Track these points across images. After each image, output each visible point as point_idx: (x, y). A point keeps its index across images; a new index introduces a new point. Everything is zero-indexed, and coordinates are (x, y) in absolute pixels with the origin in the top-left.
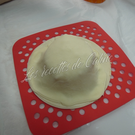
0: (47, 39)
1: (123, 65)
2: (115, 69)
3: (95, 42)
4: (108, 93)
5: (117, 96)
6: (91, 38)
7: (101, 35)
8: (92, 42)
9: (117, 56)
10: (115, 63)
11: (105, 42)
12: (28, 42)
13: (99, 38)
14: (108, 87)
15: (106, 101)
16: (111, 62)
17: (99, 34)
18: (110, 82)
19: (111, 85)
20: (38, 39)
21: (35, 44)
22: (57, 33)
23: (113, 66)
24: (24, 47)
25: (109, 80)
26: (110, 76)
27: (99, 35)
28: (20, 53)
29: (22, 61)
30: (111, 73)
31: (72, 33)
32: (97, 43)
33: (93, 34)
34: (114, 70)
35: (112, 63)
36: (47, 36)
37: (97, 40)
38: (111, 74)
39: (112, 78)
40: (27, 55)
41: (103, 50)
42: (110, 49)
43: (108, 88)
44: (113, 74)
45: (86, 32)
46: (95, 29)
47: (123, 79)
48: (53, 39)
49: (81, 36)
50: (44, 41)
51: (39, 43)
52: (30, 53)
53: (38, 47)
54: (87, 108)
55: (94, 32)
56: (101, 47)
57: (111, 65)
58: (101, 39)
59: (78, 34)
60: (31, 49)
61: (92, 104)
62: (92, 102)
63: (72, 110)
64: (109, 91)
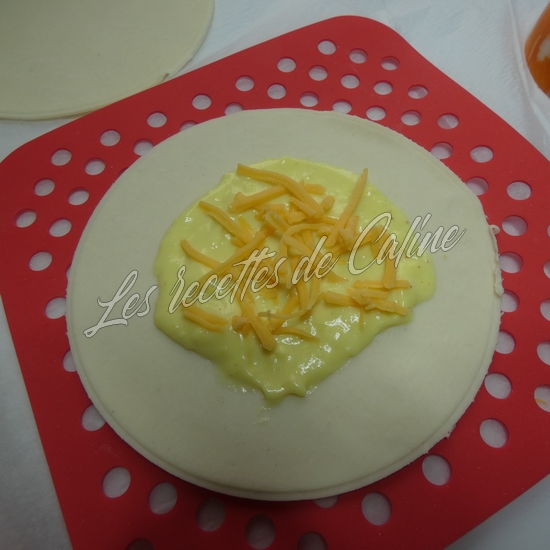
0: (156, 137)
2: (520, 259)
3: (399, 132)
4: (500, 389)
5: (547, 400)
6: (377, 114)
7: (425, 92)
8: (387, 129)
9: (519, 192)
10: (511, 230)
11: (450, 123)
12: (61, 159)
13: (414, 108)
14: (496, 356)
15: (493, 435)
16: (493, 226)
17: (413, 87)
18: (503, 329)
19: (507, 347)
20: (110, 139)
21: (95, 169)
22: (202, 103)
23: (505, 245)
24: (45, 189)
25: (497, 322)
26: (498, 296)
27: (415, 95)
28: (26, 221)
29: (41, 262)
30: (500, 280)
31: (277, 93)
32: (409, 132)
33: (383, 90)
34: (512, 267)
35: (497, 228)
36: (157, 121)
37: (410, 121)
38: (500, 289)
39: (510, 306)
40: (60, 229)
41: (442, 164)
42: (482, 156)
43: (498, 365)
44: (510, 285)
45: (350, 83)
46: (389, 67)
48: (189, 133)
49: (325, 105)
50: (141, 149)
51: (120, 161)
52: (80, 218)
53: (114, 186)
55: (386, 78)
56: (434, 149)
57: (495, 241)
58: (428, 111)
59: (309, 101)
60: (79, 199)
61: (424, 457)
62: (426, 449)
63: (322, 505)
64: (504, 378)
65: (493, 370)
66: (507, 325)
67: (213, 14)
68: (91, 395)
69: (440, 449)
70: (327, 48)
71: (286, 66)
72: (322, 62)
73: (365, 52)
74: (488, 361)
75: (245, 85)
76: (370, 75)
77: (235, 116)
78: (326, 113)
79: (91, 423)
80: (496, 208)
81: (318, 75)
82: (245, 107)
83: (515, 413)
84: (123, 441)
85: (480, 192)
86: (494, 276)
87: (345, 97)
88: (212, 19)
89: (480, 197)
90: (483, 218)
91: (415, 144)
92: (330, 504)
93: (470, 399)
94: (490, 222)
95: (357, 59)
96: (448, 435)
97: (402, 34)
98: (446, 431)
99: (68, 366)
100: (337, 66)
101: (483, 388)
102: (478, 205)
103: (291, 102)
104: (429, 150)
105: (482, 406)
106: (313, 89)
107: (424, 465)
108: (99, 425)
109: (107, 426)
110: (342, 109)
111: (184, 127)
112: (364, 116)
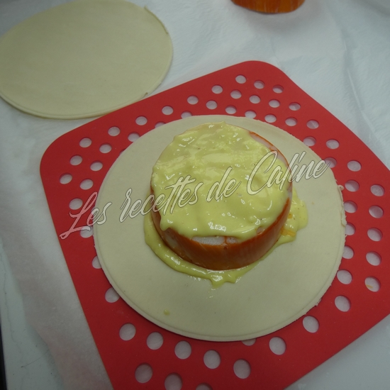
0: (141, 131)
1: (377, 191)
2: (356, 205)
3: (284, 130)
4: (345, 279)
5: (372, 285)
6: (271, 119)
7: (299, 107)
8: (277, 128)
9: (354, 167)
10: (351, 188)
11: (314, 125)
12: (85, 143)
13: (293, 116)
14: (343, 260)
15: (342, 305)
16: (340, 186)
17: (292, 103)
18: (347, 245)
19: (349, 255)
20: (114, 132)
21: (106, 149)
22: (167, 111)
23: (347, 197)
24: (76, 161)
25: (343, 241)
26: (344, 226)
27: (293, 108)
28: (66, 180)
29: (76, 205)
30: (344, 217)
31: (212, 105)
32: (291, 130)
33: (274, 105)
34: (351, 210)
35: (342, 187)
36: (141, 121)
37: (291, 123)
38: (345, 222)
39: (351, 232)
40: (87, 185)
41: (310, 149)
42: (333, 145)
43: (344, 265)
44: (350, 219)
45: (255, 100)
46: (278, 91)
47: (380, 232)
48: (161, 129)
49: (240, 113)
50: (132, 138)
51: (121, 145)
52: (98, 179)
53: (117, 160)
54: (291, 332)
55: (276, 97)
56: (305, 140)
57: (341, 194)
58: (301, 118)
59: (231, 111)
60: (96, 167)
61: (303, 317)
62: (304, 312)
63: (246, 344)
64: (348, 273)
65: (341, 268)
66: (349, 242)
67: (172, 57)
68: (111, 282)
69: (312, 313)
70: (241, 80)
71: (217, 90)
72: (238, 88)
73: (263, 82)
74: (339, 263)
75: (193, 101)
76: (266, 96)
77: (187, 119)
78: (241, 119)
79: (111, 298)
80: (341, 176)
81: (236, 96)
82: (193, 114)
83: (354, 292)
84: (131, 308)
85: (332, 165)
86: (341, 214)
87: (253, 108)
88: (172, 60)
89: (332, 169)
90: (334, 181)
91: (294, 137)
92: (251, 343)
93: (329, 284)
94: (338, 183)
95: (259, 86)
96: (317, 305)
97: (285, 72)
98: (315, 301)
99: (95, 265)
100: (247, 90)
101: (336, 278)
102: (331, 173)
103: (220, 111)
104: (302, 141)
105: (336, 289)
106: (234, 104)
107: (304, 322)
108: (115, 299)
109: (121, 299)
110: (250, 116)
111: (157, 125)
112: (264, 121)
